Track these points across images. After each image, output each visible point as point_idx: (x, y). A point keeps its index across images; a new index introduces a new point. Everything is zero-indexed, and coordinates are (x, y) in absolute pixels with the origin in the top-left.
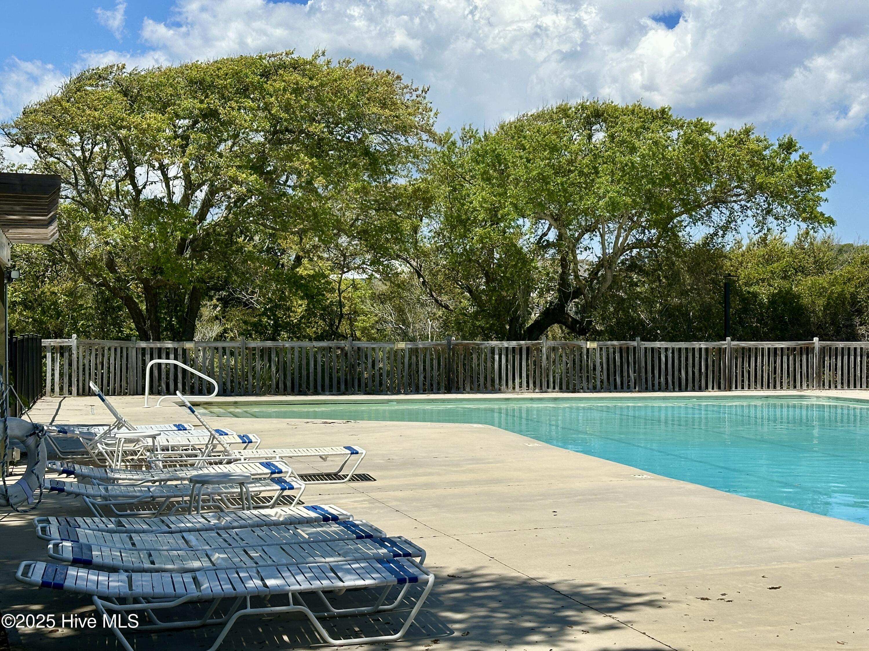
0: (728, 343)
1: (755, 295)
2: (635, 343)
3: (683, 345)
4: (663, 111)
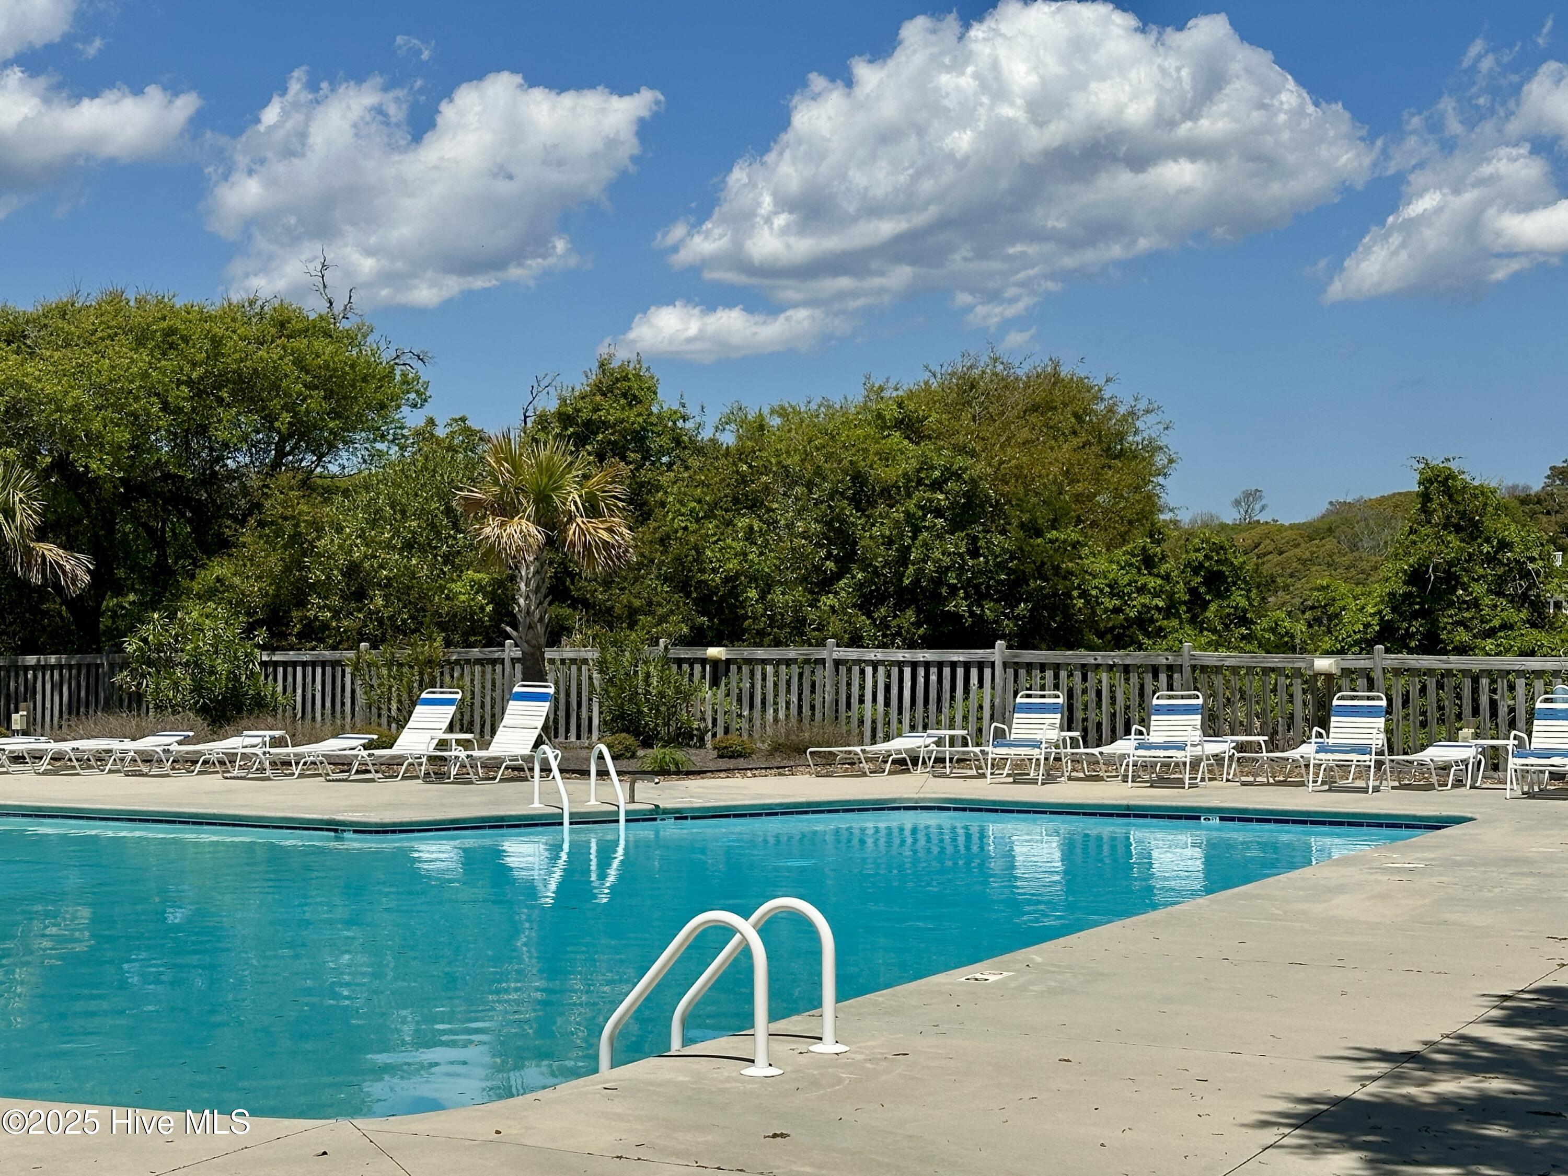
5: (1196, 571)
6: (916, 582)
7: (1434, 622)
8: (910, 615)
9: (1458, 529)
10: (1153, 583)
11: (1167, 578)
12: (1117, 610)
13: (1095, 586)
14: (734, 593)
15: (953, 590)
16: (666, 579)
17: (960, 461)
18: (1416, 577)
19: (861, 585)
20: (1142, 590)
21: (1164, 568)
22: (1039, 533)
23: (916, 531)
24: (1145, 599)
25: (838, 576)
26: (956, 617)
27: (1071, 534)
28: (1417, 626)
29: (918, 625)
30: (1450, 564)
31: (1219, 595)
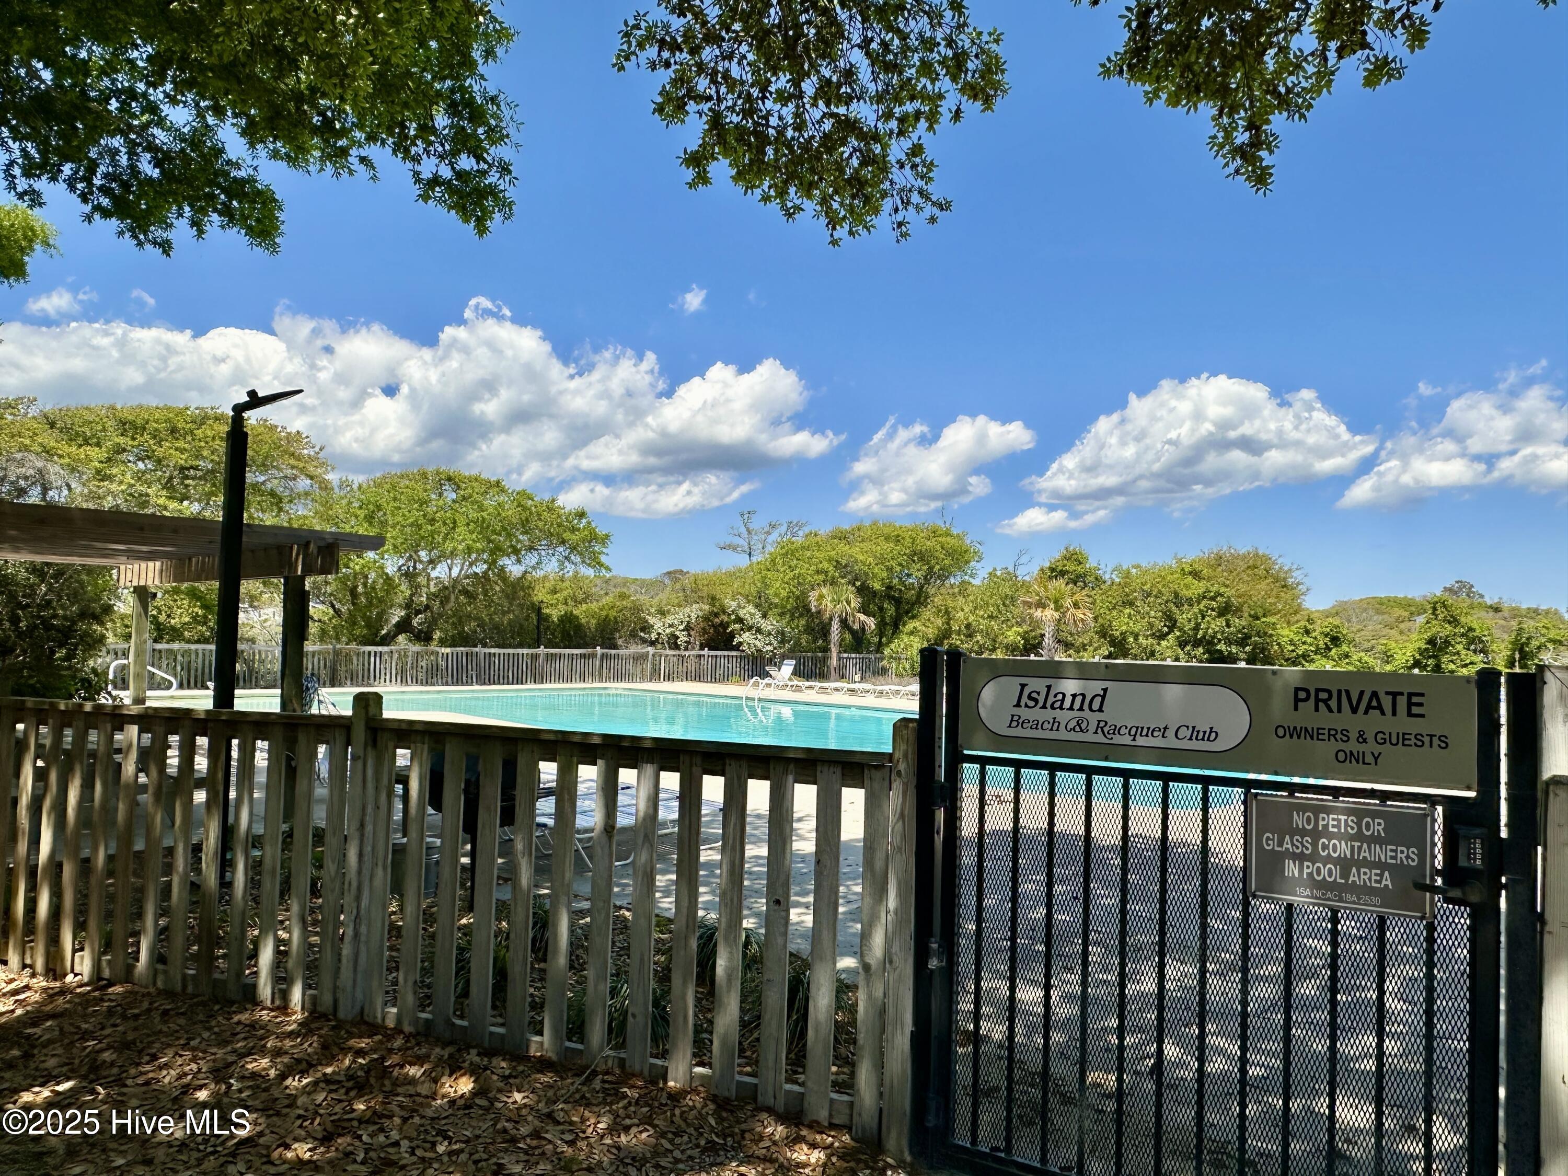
0: (542, 650)
1: (549, 616)
2: (477, 649)
3: (511, 651)
4: (498, 482)
5: (1326, 636)
6: (1204, 637)
7: (1439, 661)
8: (1201, 650)
9: (1450, 623)
10: (1309, 640)
11: (1315, 638)
12: (1293, 651)
13: (1283, 641)
14: (1124, 639)
15: (1220, 641)
16: (1097, 633)
17: (1222, 590)
18: (1431, 641)
19: (1178, 637)
20: (1304, 643)
21: (1314, 635)
22: (1258, 619)
23: (1203, 617)
24: (1306, 647)
25: (1168, 634)
26: (1220, 651)
27: (1272, 619)
28: (1430, 661)
29: (1204, 654)
30: (1447, 636)
31: (1336, 646)
